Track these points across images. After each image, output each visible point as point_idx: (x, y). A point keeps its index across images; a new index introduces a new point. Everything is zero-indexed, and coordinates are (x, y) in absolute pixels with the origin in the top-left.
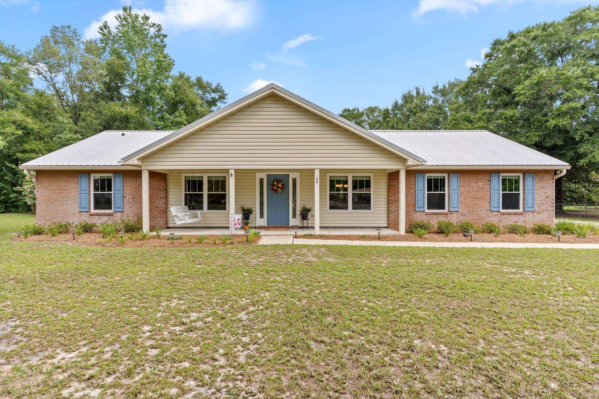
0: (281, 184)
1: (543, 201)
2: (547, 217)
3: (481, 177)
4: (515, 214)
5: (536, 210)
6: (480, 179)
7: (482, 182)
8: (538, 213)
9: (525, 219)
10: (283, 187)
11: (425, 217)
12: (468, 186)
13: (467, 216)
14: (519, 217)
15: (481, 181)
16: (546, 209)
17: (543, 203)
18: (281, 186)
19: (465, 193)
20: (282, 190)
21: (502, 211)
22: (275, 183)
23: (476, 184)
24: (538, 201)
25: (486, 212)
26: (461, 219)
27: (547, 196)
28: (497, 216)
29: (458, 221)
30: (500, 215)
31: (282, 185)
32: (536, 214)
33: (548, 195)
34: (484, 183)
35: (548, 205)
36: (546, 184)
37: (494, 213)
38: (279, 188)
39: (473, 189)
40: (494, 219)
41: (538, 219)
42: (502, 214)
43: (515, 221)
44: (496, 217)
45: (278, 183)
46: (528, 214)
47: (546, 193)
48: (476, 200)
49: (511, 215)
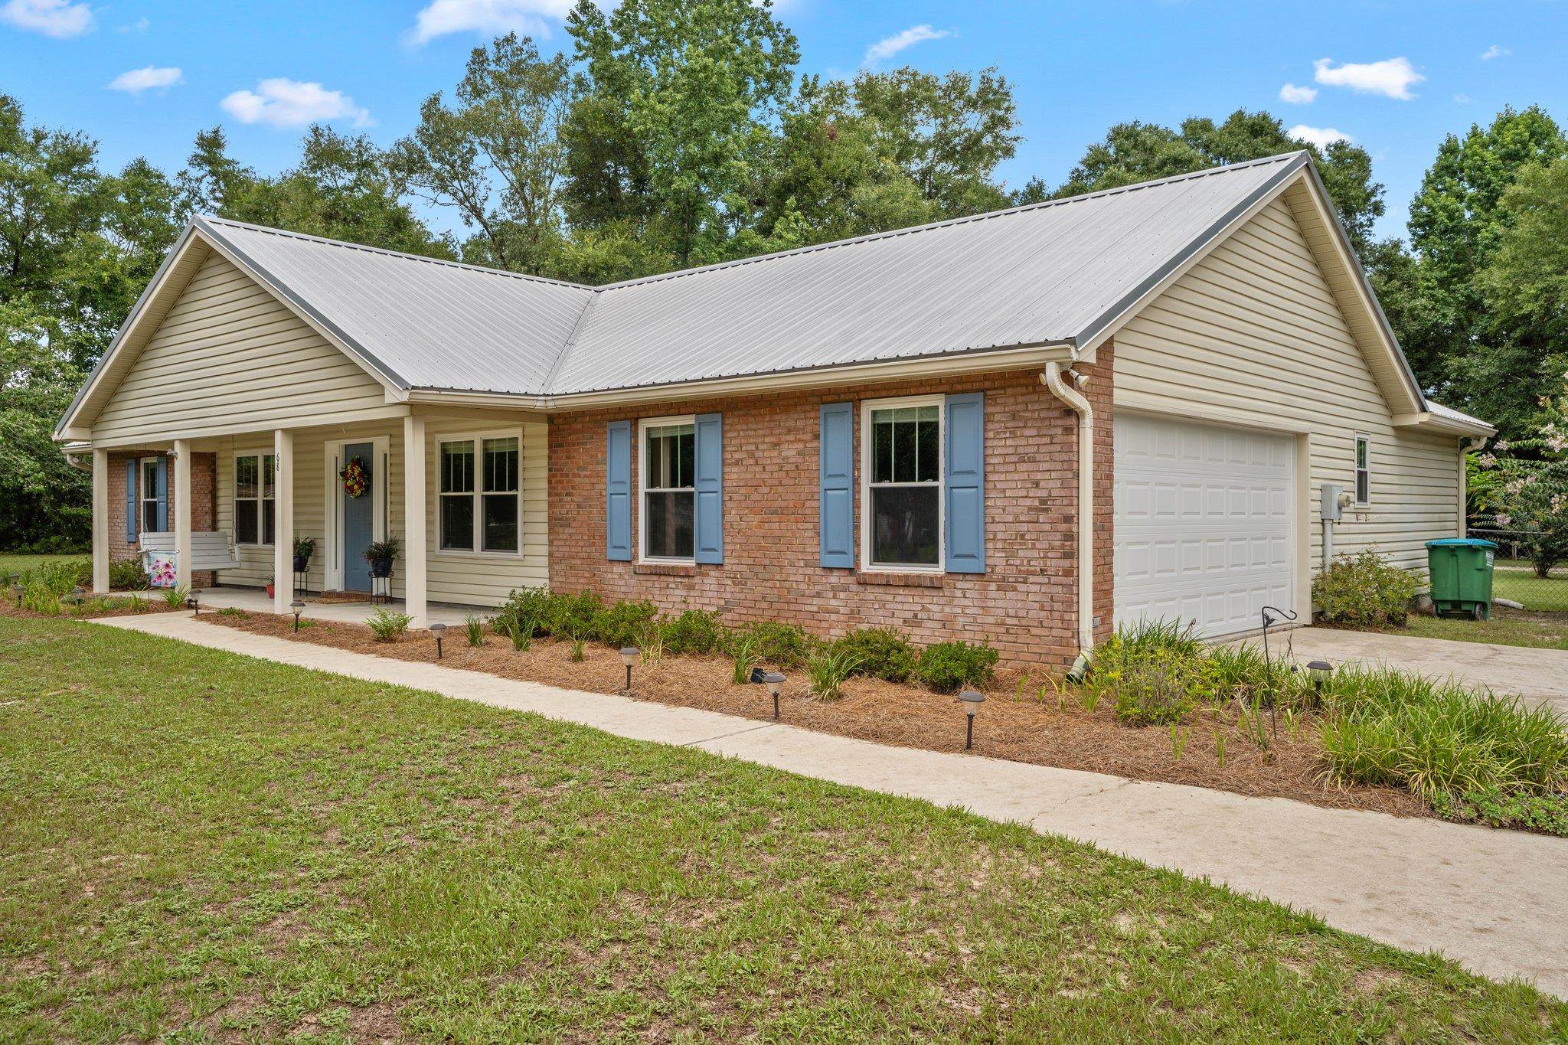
1: (1024, 527)
2: (1042, 608)
3: (791, 424)
4: (908, 583)
5: (993, 567)
6: (789, 431)
7: (792, 442)
8: (1004, 584)
9: (947, 610)
11: (632, 582)
12: (751, 461)
13: (749, 583)
14: (926, 600)
15: (791, 437)
16: (1036, 565)
17: (1022, 537)
19: (743, 491)
21: (866, 566)
23: (775, 454)
24: (1002, 527)
25: (809, 571)
26: (729, 596)
27: (1043, 502)
28: (845, 588)
29: (722, 602)
30: (854, 588)
32: (993, 586)
33: (1044, 494)
34: (801, 446)
35: (1045, 545)
36: (1037, 441)
37: (833, 579)
38: (357, 482)
39: (766, 476)
40: (833, 602)
41: (1001, 612)
42: (864, 582)
43: (910, 615)
44: (842, 595)
46: (959, 585)
47: (1037, 484)
48: (775, 518)
49: (892, 591)
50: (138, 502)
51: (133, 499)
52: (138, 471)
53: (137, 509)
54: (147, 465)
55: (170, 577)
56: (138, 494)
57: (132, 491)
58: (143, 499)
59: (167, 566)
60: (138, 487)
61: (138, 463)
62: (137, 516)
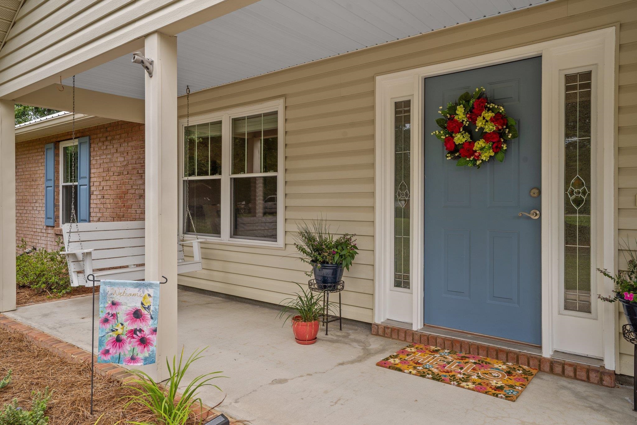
0: (489, 115)
10: (500, 134)
18: (490, 128)
20: (497, 148)
22: (461, 114)
31: (499, 119)
38: (483, 135)
45: (473, 114)
50: (56, 186)
51: (51, 183)
52: (57, 155)
53: (56, 193)
54: (65, 149)
55: (144, 342)
56: (57, 179)
57: (51, 176)
58: (62, 183)
59: (137, 315)
60: (57, 171)
61: (57, 148)
62: (56, 200)
